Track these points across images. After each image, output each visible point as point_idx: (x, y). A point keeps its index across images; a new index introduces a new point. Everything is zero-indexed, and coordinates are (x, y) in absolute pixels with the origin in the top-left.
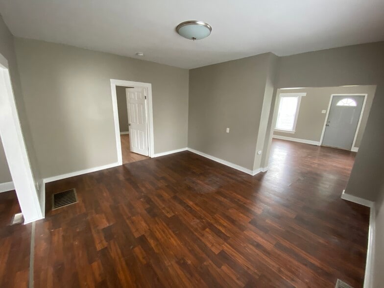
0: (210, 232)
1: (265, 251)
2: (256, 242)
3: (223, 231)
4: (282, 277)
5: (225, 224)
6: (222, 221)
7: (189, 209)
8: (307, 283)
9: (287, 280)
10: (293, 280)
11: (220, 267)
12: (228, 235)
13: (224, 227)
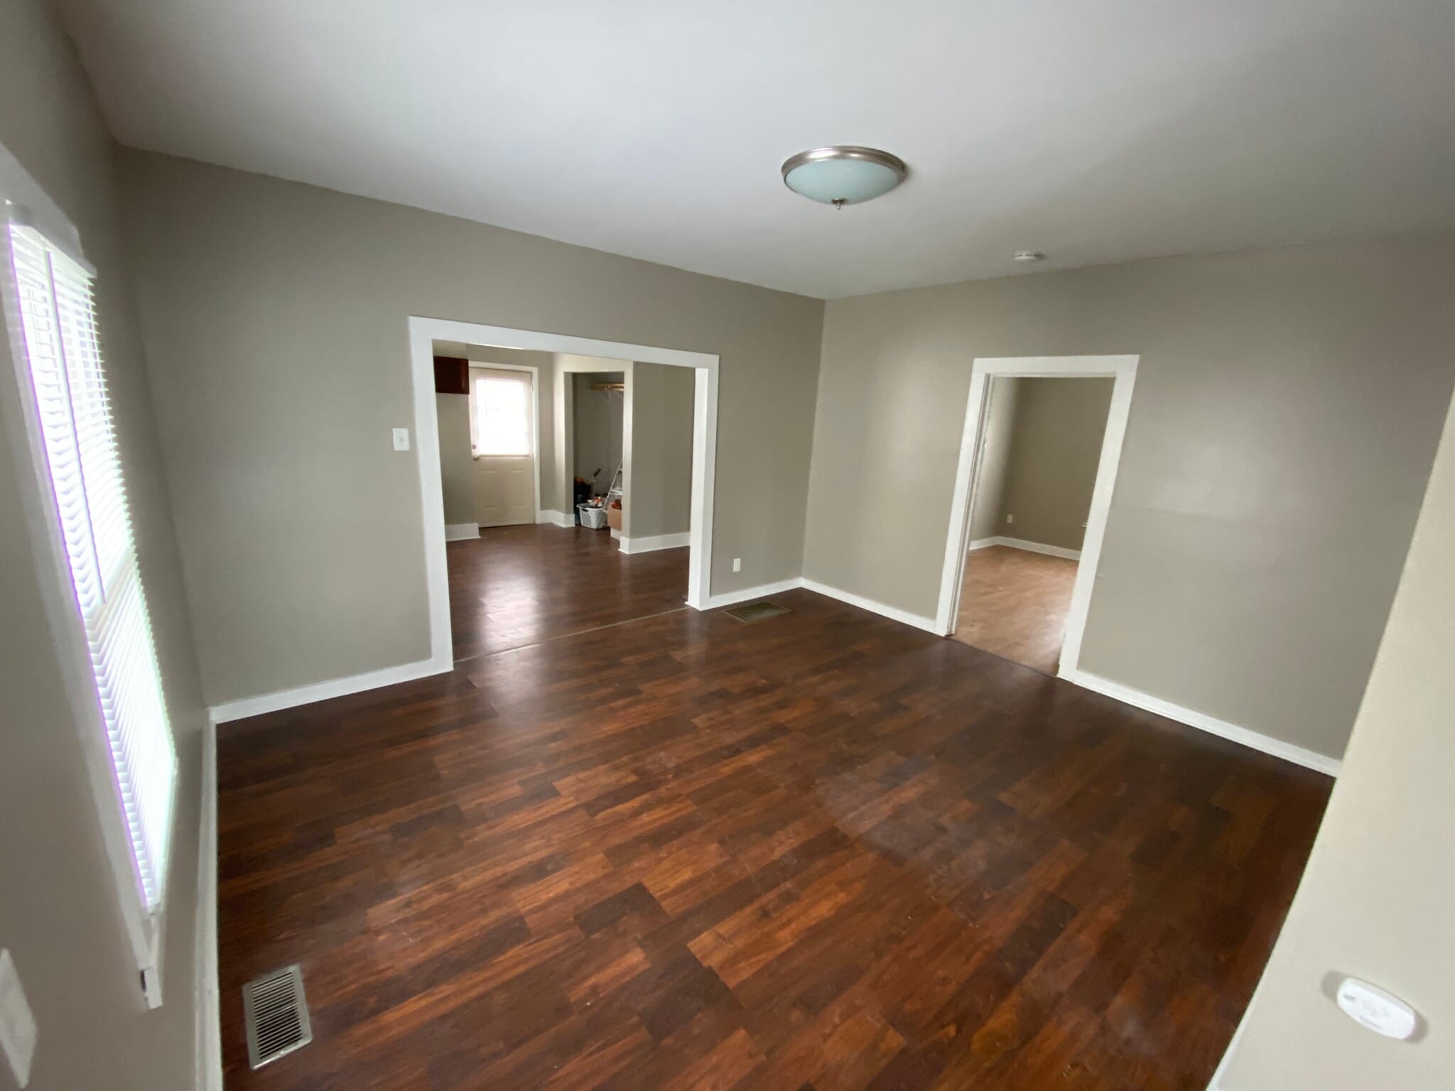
0: (623, 781)
1: (516, 880)
2: (554, 871)
3: (619, 808)
4: (431, 885)
5: (645, 817)
6: (658, 813)
7: (725, 753)
8: (378, 932)
9: (416, 891)
10: (408, 904)
11: (520, 783)
12: (601, 814)
13: (636, 813)
